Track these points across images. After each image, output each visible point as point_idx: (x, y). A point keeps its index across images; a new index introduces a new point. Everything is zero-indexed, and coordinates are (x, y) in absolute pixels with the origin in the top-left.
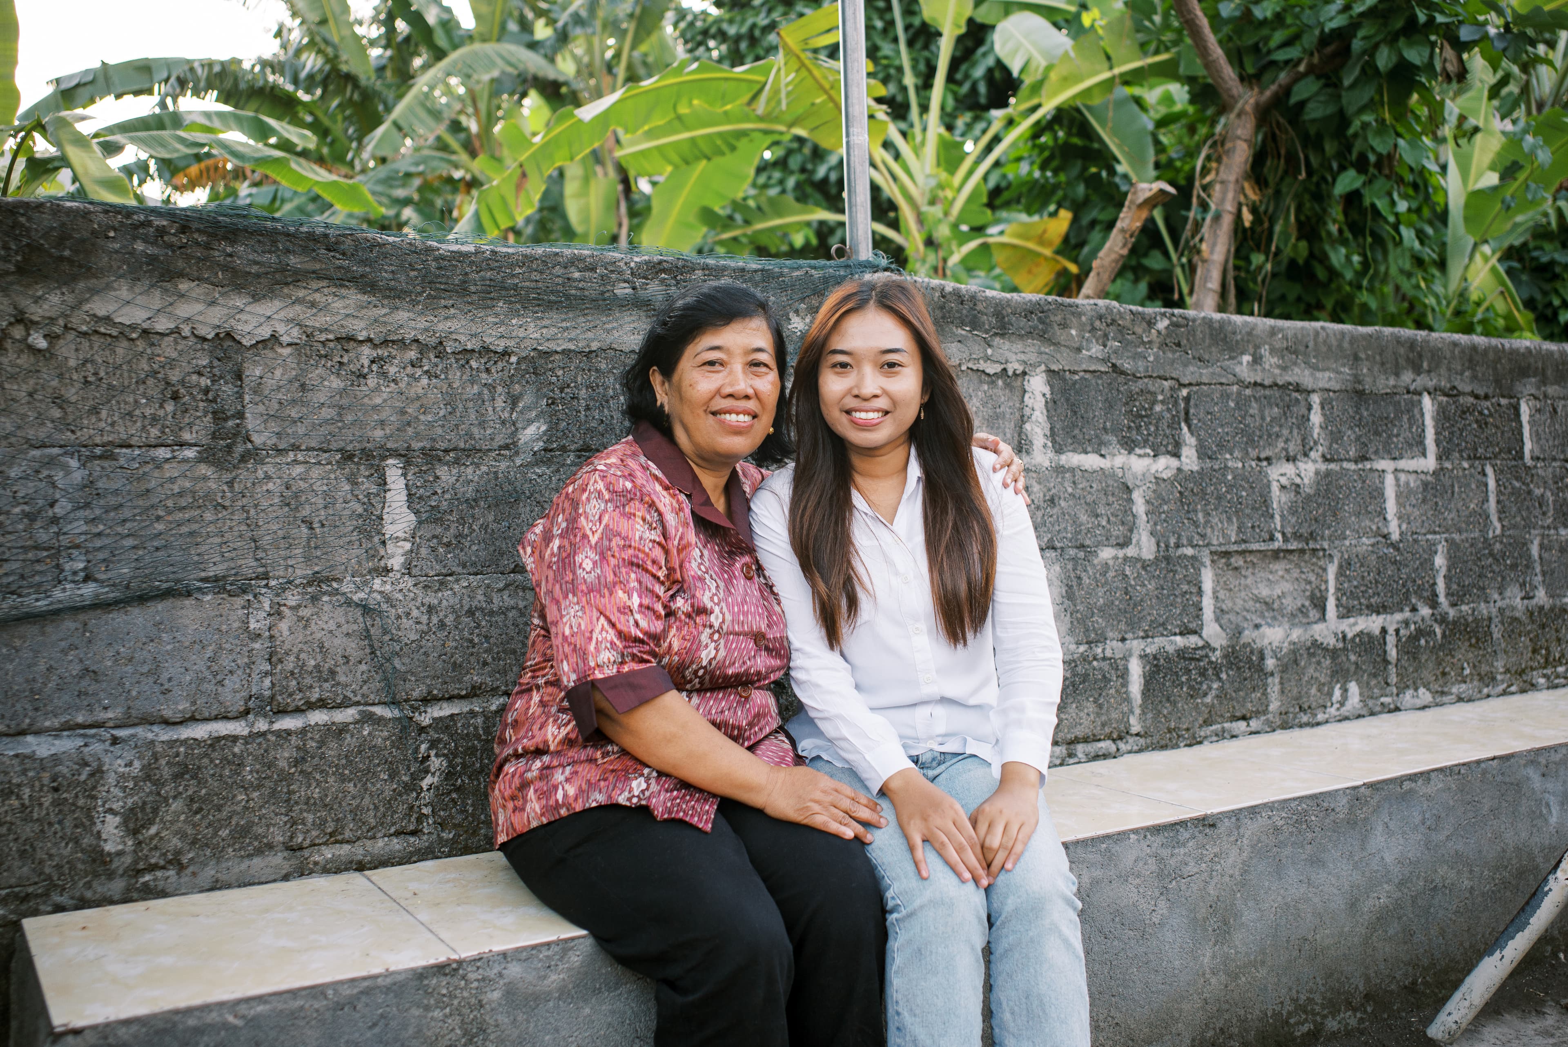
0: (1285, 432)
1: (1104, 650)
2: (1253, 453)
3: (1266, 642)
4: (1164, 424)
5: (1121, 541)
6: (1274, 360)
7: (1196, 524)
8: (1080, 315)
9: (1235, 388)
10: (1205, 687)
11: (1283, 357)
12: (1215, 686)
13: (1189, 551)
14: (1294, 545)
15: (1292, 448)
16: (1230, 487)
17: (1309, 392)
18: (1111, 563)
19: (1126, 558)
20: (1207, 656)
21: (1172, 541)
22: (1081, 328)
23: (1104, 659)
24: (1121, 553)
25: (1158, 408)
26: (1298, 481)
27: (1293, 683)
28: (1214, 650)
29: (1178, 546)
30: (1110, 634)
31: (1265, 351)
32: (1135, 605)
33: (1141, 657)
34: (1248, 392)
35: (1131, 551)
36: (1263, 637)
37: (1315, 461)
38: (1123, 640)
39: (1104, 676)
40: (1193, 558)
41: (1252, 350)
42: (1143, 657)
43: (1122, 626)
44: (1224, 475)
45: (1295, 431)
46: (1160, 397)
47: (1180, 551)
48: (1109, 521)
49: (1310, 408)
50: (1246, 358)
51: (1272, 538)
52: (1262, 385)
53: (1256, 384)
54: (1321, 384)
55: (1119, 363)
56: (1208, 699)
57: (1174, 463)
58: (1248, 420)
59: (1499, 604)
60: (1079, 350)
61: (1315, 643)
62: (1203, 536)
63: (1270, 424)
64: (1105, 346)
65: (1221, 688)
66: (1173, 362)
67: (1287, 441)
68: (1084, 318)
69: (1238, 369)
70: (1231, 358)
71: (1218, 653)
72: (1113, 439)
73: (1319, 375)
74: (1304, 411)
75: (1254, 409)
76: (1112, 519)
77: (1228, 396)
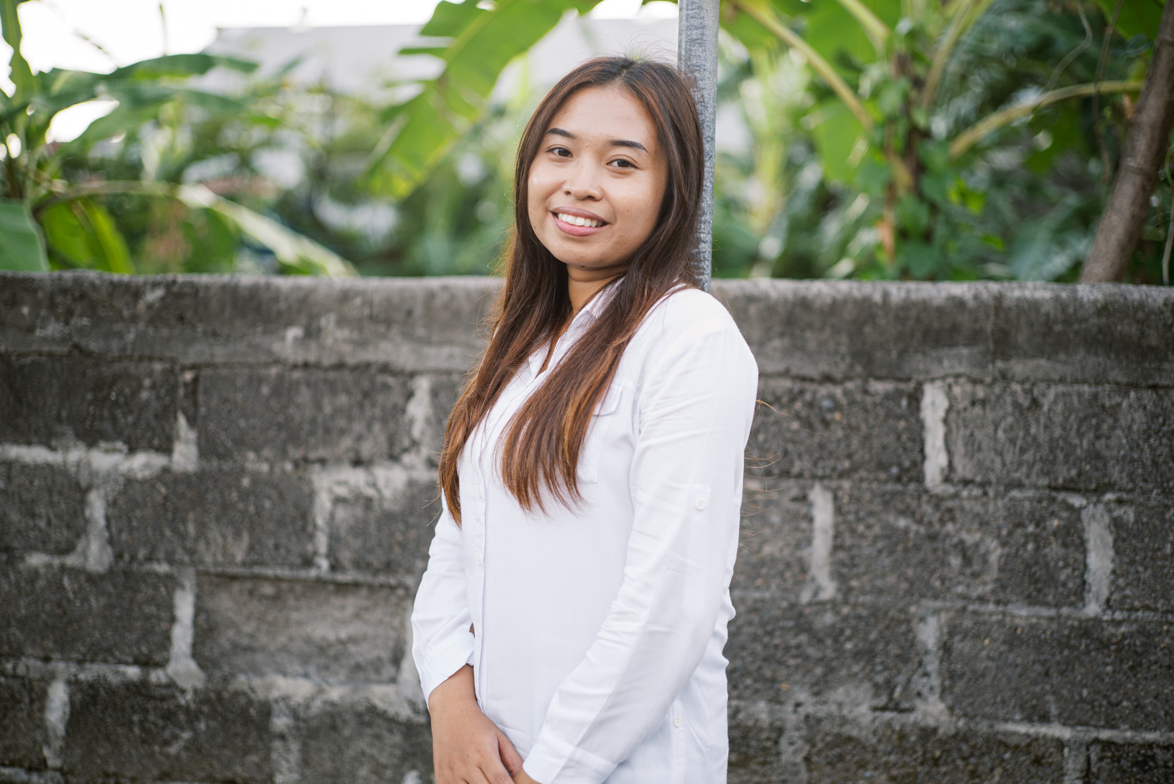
0: (358, 427)
1: (14, 668)
2: (296, 453)
3: (275, 694)
4: (149, 415)
5: (63, 546)
6: (344, 333)
7: (183, 537)
8: (35, 291)
9: (274, 371)
10: (167, 734)
11: (361, 329)
12: (186, 735)
13: (163, 568)
14: (348, 576)
15: (366, 449)
16: (245, 495)
17: (413, 375)
18: (42, 571)
19: (63, 568)
20: (173, 697)
21: (141, 554)
22: (36, 306)
23: (15, 676)
24: (56, 561)
25: (145, 395)
26: (370, 492)
27: (326, 755)
28: (183, 692)
29: (150, 559)
30: (29, 650)
31: (328, 322)
32: (70, 623)
33: (69, 683)
34: (297, 375)
35: (71, 560)
36: (269, 687)
37: (409, 468)
38: (47, 659)
39: (12, 696)
40: (169, 577)
41: (303, 320)
42: (73, 683)
43: (49, 644)
44: (238, 480)
45: (377, 427)
46: (147, 382)
47: (147, 567)
48: (49, 523)
49: (410, 395)
50: (293, 333)
51: (308, 562)
52: (317, 366)
53: (306, 365)
54: (432, 364)
55: (83, 343)
56: (173, 750)
57: (159, 461)
58: (292, 410)
59: (809, 709)
60: (31, 330)
61: (372, 710)
62: (192, 552)
63: (333, 417)
64: (67, 323)
65: (194, 741)
66: (168, 340)
67: (359, 438)
68: (40, 295)
69: (276, 347)
70: (265, 332)
71: (189, 696)
72: (70, 432)
73: (431, 351)
74: (396, 398)
75: (304, 396)
76: (54, 521)
77: (261, 381)
